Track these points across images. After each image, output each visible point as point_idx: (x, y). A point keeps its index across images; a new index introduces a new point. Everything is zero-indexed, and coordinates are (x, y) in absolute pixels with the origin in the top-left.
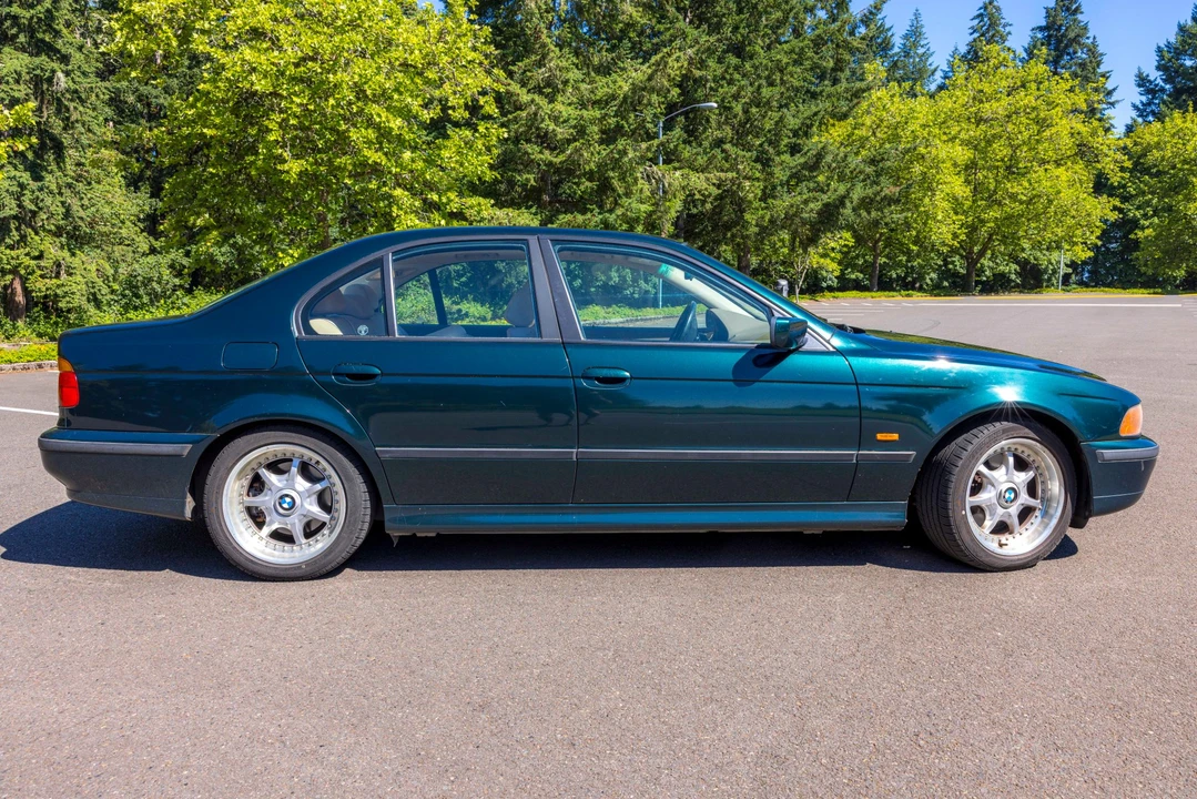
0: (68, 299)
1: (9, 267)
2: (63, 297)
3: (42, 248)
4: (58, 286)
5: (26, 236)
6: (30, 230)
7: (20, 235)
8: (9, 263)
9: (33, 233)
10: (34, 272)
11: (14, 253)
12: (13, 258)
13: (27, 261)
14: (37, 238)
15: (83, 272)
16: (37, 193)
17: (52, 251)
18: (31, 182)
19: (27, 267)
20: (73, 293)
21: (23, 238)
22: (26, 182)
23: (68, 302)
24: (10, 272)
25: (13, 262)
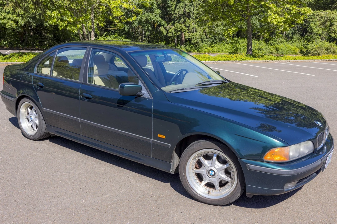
0: (194, 39)
1: (179, 29)
2: (193, 39)
3: (190, 24)
4: (192, 36)
5: (186, 20)
6: (187, 18)
7: (184, 20)
8: (179, 28)
9: (188, 19)
10: (186, 31)
11: (181, 25)
12: (180, 27)
13: (185, 28)
14: (189, 21)
15: (200, 31)
16: (189, 7)
17: (192, 24)
18: (188, 3)
19: (184, 30)
20: (196, 38)
21: (185, 21)
22: (187, 4)
23: (194, 40)
24: (180, 31)
25: (181, 28)
